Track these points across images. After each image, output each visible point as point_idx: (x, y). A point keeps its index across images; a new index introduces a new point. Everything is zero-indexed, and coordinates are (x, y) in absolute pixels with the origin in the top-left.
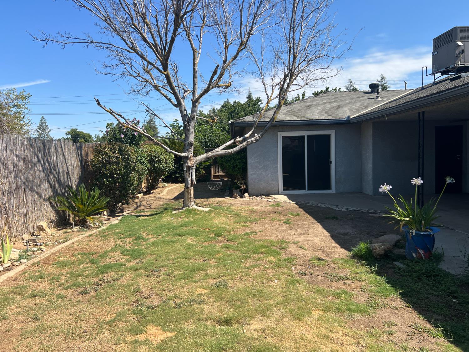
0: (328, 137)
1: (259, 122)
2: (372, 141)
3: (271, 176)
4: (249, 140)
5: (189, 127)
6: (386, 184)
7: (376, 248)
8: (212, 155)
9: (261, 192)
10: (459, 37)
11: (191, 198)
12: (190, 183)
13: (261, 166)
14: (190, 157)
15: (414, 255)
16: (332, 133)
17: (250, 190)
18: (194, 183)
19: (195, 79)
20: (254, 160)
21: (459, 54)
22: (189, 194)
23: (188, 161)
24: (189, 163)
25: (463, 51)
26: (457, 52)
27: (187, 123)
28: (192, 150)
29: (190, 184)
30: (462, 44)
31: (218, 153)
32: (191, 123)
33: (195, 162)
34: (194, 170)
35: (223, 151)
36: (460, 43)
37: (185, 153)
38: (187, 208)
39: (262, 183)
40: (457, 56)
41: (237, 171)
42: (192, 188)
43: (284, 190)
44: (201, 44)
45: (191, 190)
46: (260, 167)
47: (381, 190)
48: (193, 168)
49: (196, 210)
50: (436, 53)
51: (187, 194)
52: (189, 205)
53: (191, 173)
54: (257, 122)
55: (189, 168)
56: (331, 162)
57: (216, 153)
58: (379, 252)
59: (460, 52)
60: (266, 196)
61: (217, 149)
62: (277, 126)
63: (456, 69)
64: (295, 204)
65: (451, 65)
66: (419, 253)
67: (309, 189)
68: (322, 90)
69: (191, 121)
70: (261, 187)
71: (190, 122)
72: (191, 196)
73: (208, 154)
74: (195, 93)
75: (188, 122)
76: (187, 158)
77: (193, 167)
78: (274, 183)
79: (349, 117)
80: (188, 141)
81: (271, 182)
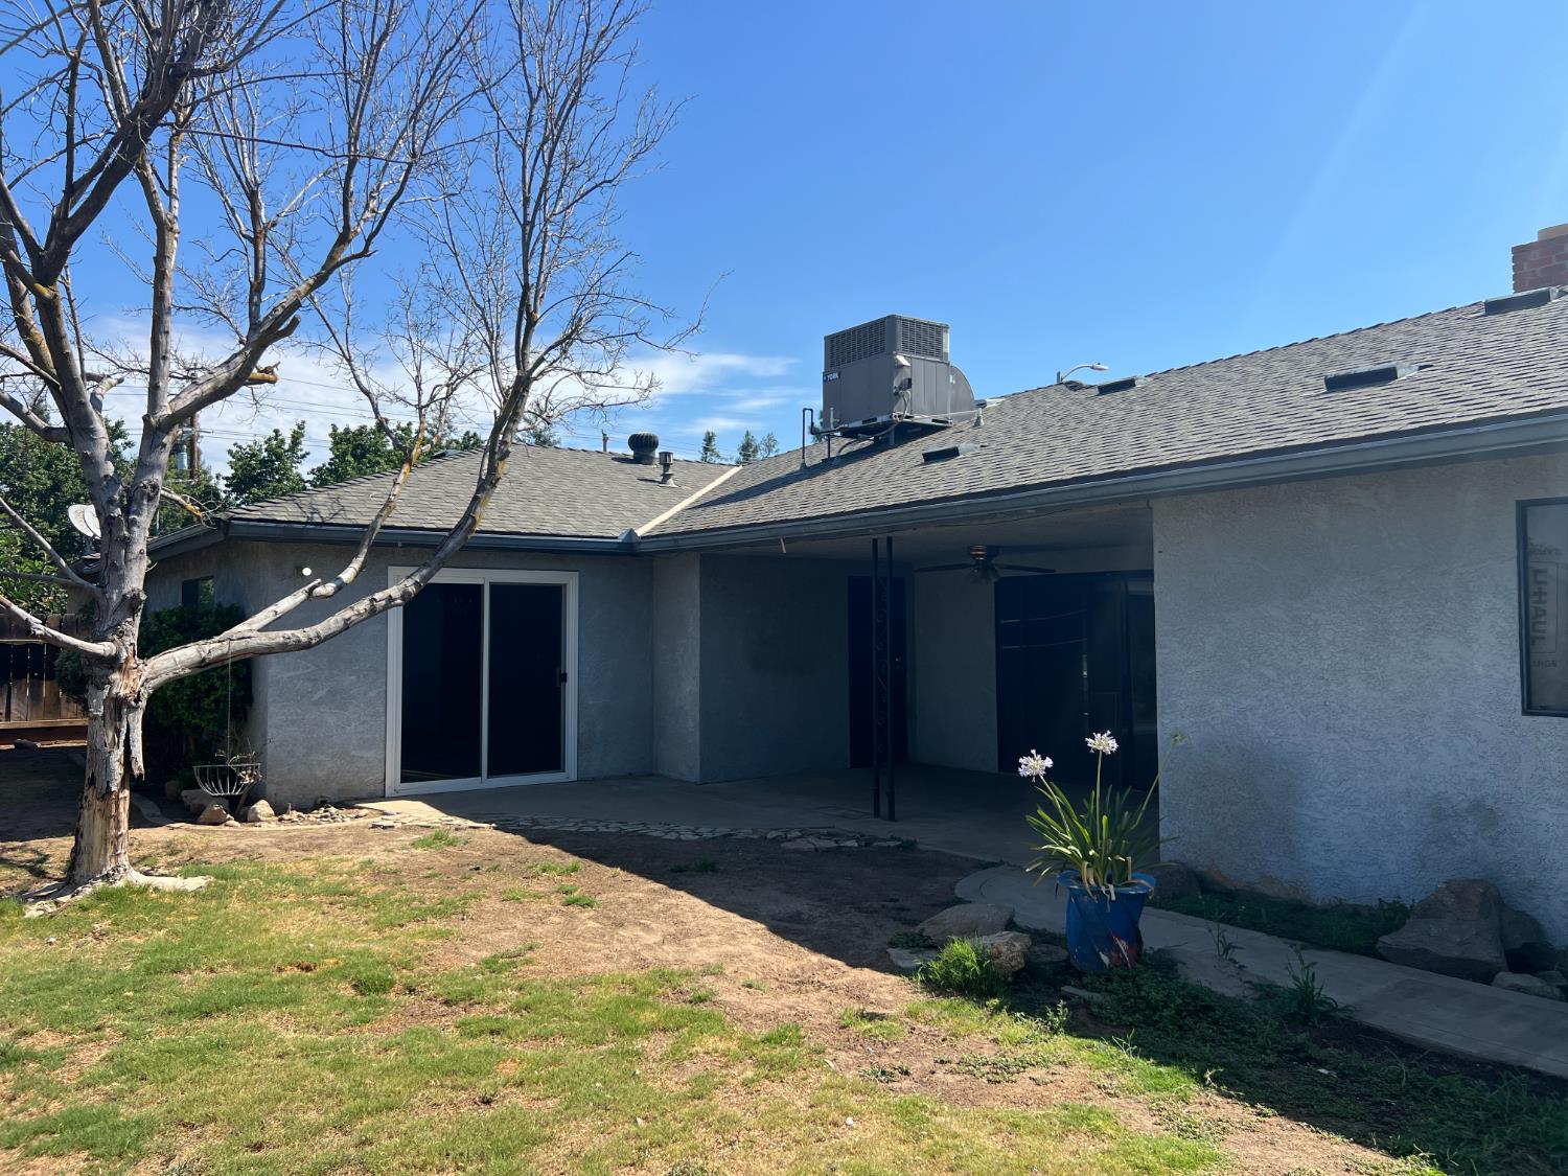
0: (555, 593)
1: (383, 527)
2: (697, 612)
3: (361, 729)
4: (377, 596)
5: (129, 530)
6: (1033, 752)
7: (1000, 953)
8: (225, 650)
9: (317, 793)
10: (900, 345)
11: (117, 837)
12: (118, 770)
13: (320, 694)
14: (127, 659)
15: (1105, 959)
16: (571, 582)
17: (271, 789)
18: (136, 772)
19: (162, 339)
20: (294, 669)
21: (900, 388)
22: (112, 823)
23: (116, 676)
24: (122, 685)
25: (910, 380)
26: (896, 383)
27: (118, 511)
28: (133, 628)
29: (119, 779)
30: (908, 364)
31: (253, 643)
32: (139, 514)
33: (146, 680)
34: (139, 715)
35: (272, 634)
36: (902, 360)
37: (104, 639)
38: (99, 884)
39: (322, 757)
40: (897, 393)
41: (212, 711)
42: (127, 793)
43: (404, 779)
44: (176, 204)
45: (122, 803)
46: (316, 697)
47: (1023, 772)
48: (136, 708)
49: (144, 890)
50: (835, 376)
51: (99, 822)
52: (108, 869)
53: (124, 730)
54: (378, 530)
55: (118, 706)
56: (564, 678)
57: (243, 642)
58: (1013, 964)
59: (902, 384)
60: (339, 806)
61: (241, 628)
62: (396, 545)
63: (893, 427)
64: (495, 828)
65: (882, 415)
66: (1119, 950)
67: (492, 773)
68: (364, 427)
69: (140, 505)
70: (319, 774)
71: (134, 507)
72: (118, 828)
73: (207, 648)
74: (160, 393)
75: (127, 511)
76: (113, 663)
77: (137, 700)
78: (369, 754)
79: (631, 533)
80: (121, 589)
81: (353, 753)
